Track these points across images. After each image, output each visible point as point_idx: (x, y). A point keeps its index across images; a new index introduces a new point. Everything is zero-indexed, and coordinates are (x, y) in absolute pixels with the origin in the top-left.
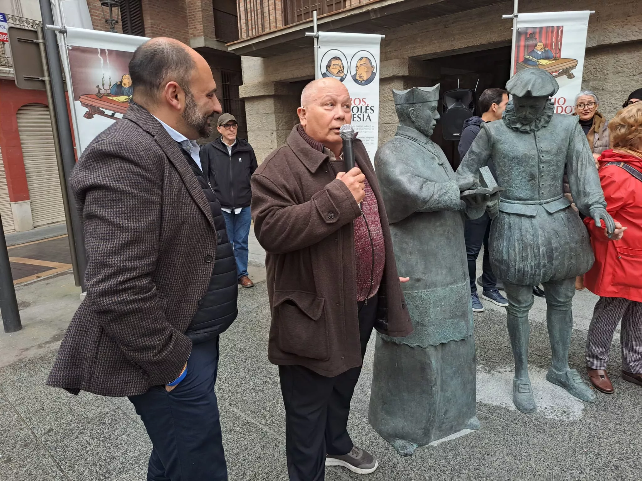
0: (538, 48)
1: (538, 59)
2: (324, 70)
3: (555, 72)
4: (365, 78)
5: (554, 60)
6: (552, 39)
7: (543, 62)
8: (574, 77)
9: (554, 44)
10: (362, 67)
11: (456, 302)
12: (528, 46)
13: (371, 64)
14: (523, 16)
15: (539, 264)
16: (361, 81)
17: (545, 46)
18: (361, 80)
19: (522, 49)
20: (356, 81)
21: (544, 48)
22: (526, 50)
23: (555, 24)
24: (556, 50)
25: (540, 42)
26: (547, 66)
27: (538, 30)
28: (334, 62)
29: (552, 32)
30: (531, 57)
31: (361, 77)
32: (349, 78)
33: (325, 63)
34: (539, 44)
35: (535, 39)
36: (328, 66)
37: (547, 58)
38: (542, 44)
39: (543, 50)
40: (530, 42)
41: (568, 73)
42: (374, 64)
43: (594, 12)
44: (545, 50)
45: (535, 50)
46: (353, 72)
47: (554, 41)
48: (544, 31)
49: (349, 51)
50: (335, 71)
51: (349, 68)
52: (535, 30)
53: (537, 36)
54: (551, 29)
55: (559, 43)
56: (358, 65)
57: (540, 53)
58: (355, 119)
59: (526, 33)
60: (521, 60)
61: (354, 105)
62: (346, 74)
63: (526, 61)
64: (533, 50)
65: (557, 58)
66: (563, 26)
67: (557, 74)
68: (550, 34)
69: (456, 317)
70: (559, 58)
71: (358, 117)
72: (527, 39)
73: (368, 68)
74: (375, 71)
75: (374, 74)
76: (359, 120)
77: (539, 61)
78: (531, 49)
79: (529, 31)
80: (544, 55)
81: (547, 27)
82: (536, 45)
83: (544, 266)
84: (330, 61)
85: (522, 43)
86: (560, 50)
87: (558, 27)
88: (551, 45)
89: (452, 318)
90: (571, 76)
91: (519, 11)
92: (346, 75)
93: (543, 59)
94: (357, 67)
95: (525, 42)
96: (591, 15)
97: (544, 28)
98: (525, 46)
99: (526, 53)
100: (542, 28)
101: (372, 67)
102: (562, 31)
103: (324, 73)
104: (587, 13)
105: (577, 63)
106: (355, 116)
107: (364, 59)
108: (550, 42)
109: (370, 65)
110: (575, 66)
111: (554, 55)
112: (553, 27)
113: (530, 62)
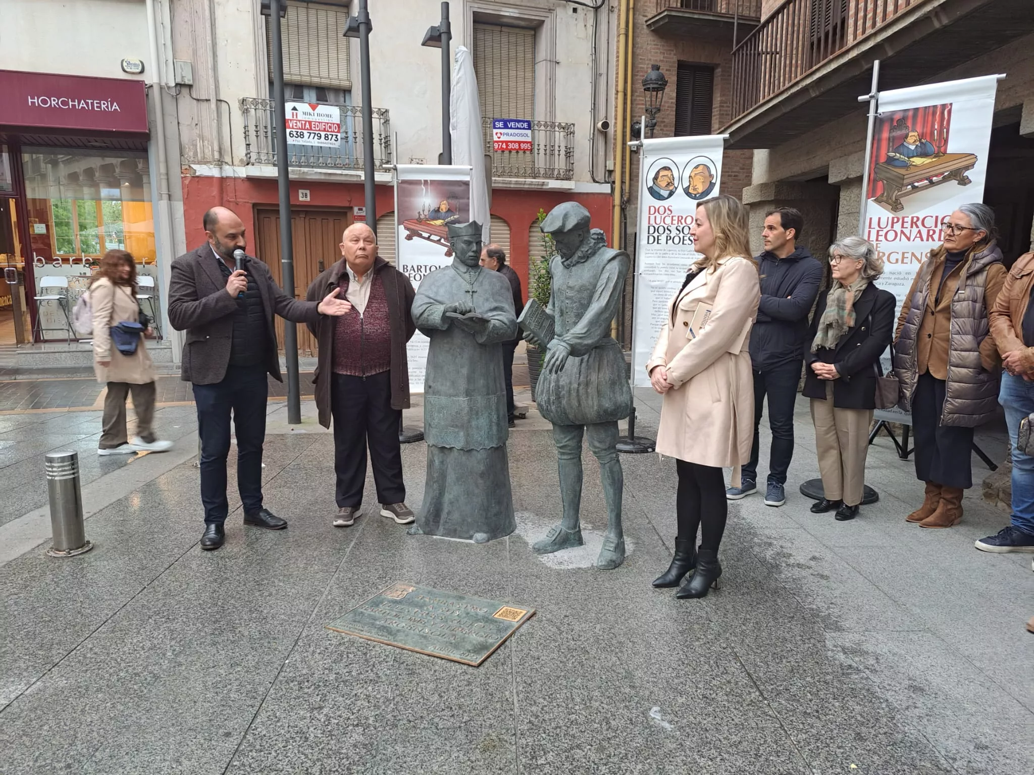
0: (910, 140)
1: (909, 158)
2: (650, 184)
3: (936, 176)
4: (700, 190)
5: (935, 157)
6: (933, 125)
7: (918, 161)
8: (971, 182)
9: (936, 132)
10: (698, 177)
11: (457, 412)
12: (894, 138)
13: (710, 172)
14: (885, 95)
15: (549, 399)
16: (695, 195)
17: (921, 136)
18: (695, 192)
19: (884, 145)
20: (688, 194)
21: (920, 140)
22: (891, 144)
23: (938, 102)
24: (940, 143)
25: (913, 131)
26: (923, 167)
27: (911, 113)
28: (661, 174)
29: (934, 114)
30: (898, 155)
31: (695, 189)
32: (680, 190)
33: (652, 175)
34: (910, 134)
35: (907, 127)
36: (655, 178)
37: (924, 155)
38: (916, 134)
39: (918, 143)
40: (897, 133)
41: (959, 177)
42: (713, 172)
43: (1004, 75)
44: (921, 143)
45: (905, 143)
46: (686, 184)
47: (936, 127)
48: (920, 114)
49: (681, 159)
50: (664, 184)
51: (681, 179)
52: (907, 113)
53: (909, 123)
54: (931, 109)
55: (945, 130)
56: (693, 175)
57: (913, 147)
58: (685, 242)
59: (892, 120)
60: (883, 159)
61: (684, 224)
62: (676, 186)
63: (890, 161)
64: (903, 144)
65: (941, 153)
66: (951, 104)
67: (940, 178)
68: (930, 118)
69: (457, 426)
70: (945, 153)
71: (689, 239)
72: (892, 129)
73: (705, 177)
74: (714, 181)
75: (712, 185)
76: (690, 242)
77: (911, 159)
78: (898, 143)
79: (898, 116)
80: (919, 150)
81: (926, 107)
82: (906, 136)
83: (553, 403)
84: (658, 172)
85: (885, 135)
86: (946, 141)
87: (944, 106)
88: (932, 133)
89: (452, 427)
90: (964, 181)
91: (880, 89)
92: (676, 188)
93: (917, 156)
94: (690, 177)
95: (890, 132)
96: (999, 81)
97: (920, 110)
98: (889, 139)
99: (891, 149)
100: (916, 110)
101: (711, 176)
102: (950, 112)
103: (651, 187)
104: (991, 80)
105: (975, 160)
106: (685, 238)
107: (701, 168)
108: (929, 131)
109: (707, 174)
110: (972, 165)
111: (936, 149)
112: (935, 107)
113: (896, 163)
